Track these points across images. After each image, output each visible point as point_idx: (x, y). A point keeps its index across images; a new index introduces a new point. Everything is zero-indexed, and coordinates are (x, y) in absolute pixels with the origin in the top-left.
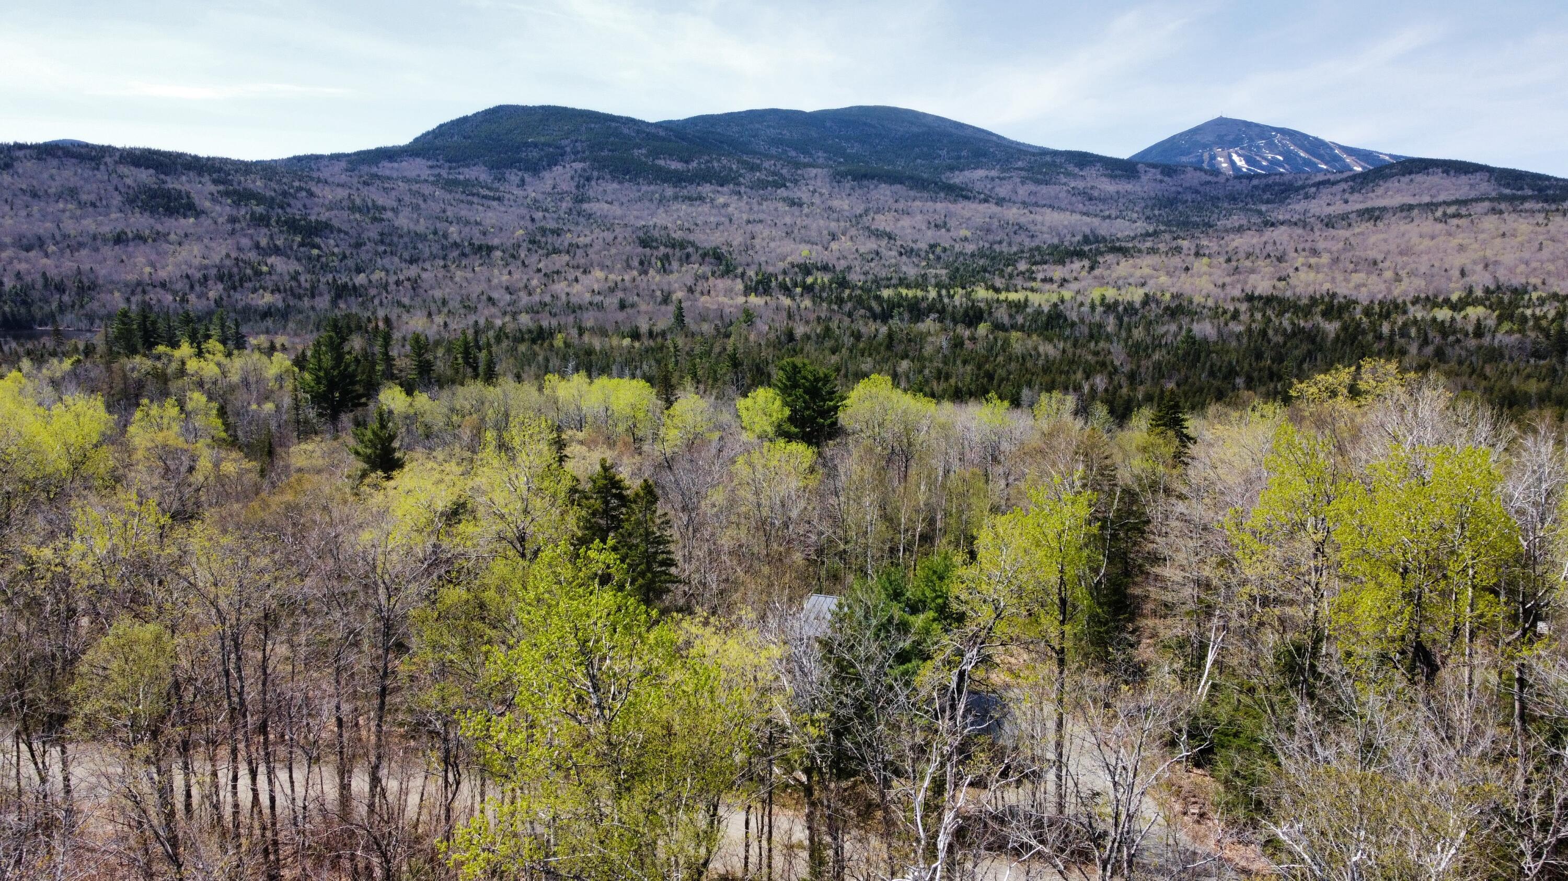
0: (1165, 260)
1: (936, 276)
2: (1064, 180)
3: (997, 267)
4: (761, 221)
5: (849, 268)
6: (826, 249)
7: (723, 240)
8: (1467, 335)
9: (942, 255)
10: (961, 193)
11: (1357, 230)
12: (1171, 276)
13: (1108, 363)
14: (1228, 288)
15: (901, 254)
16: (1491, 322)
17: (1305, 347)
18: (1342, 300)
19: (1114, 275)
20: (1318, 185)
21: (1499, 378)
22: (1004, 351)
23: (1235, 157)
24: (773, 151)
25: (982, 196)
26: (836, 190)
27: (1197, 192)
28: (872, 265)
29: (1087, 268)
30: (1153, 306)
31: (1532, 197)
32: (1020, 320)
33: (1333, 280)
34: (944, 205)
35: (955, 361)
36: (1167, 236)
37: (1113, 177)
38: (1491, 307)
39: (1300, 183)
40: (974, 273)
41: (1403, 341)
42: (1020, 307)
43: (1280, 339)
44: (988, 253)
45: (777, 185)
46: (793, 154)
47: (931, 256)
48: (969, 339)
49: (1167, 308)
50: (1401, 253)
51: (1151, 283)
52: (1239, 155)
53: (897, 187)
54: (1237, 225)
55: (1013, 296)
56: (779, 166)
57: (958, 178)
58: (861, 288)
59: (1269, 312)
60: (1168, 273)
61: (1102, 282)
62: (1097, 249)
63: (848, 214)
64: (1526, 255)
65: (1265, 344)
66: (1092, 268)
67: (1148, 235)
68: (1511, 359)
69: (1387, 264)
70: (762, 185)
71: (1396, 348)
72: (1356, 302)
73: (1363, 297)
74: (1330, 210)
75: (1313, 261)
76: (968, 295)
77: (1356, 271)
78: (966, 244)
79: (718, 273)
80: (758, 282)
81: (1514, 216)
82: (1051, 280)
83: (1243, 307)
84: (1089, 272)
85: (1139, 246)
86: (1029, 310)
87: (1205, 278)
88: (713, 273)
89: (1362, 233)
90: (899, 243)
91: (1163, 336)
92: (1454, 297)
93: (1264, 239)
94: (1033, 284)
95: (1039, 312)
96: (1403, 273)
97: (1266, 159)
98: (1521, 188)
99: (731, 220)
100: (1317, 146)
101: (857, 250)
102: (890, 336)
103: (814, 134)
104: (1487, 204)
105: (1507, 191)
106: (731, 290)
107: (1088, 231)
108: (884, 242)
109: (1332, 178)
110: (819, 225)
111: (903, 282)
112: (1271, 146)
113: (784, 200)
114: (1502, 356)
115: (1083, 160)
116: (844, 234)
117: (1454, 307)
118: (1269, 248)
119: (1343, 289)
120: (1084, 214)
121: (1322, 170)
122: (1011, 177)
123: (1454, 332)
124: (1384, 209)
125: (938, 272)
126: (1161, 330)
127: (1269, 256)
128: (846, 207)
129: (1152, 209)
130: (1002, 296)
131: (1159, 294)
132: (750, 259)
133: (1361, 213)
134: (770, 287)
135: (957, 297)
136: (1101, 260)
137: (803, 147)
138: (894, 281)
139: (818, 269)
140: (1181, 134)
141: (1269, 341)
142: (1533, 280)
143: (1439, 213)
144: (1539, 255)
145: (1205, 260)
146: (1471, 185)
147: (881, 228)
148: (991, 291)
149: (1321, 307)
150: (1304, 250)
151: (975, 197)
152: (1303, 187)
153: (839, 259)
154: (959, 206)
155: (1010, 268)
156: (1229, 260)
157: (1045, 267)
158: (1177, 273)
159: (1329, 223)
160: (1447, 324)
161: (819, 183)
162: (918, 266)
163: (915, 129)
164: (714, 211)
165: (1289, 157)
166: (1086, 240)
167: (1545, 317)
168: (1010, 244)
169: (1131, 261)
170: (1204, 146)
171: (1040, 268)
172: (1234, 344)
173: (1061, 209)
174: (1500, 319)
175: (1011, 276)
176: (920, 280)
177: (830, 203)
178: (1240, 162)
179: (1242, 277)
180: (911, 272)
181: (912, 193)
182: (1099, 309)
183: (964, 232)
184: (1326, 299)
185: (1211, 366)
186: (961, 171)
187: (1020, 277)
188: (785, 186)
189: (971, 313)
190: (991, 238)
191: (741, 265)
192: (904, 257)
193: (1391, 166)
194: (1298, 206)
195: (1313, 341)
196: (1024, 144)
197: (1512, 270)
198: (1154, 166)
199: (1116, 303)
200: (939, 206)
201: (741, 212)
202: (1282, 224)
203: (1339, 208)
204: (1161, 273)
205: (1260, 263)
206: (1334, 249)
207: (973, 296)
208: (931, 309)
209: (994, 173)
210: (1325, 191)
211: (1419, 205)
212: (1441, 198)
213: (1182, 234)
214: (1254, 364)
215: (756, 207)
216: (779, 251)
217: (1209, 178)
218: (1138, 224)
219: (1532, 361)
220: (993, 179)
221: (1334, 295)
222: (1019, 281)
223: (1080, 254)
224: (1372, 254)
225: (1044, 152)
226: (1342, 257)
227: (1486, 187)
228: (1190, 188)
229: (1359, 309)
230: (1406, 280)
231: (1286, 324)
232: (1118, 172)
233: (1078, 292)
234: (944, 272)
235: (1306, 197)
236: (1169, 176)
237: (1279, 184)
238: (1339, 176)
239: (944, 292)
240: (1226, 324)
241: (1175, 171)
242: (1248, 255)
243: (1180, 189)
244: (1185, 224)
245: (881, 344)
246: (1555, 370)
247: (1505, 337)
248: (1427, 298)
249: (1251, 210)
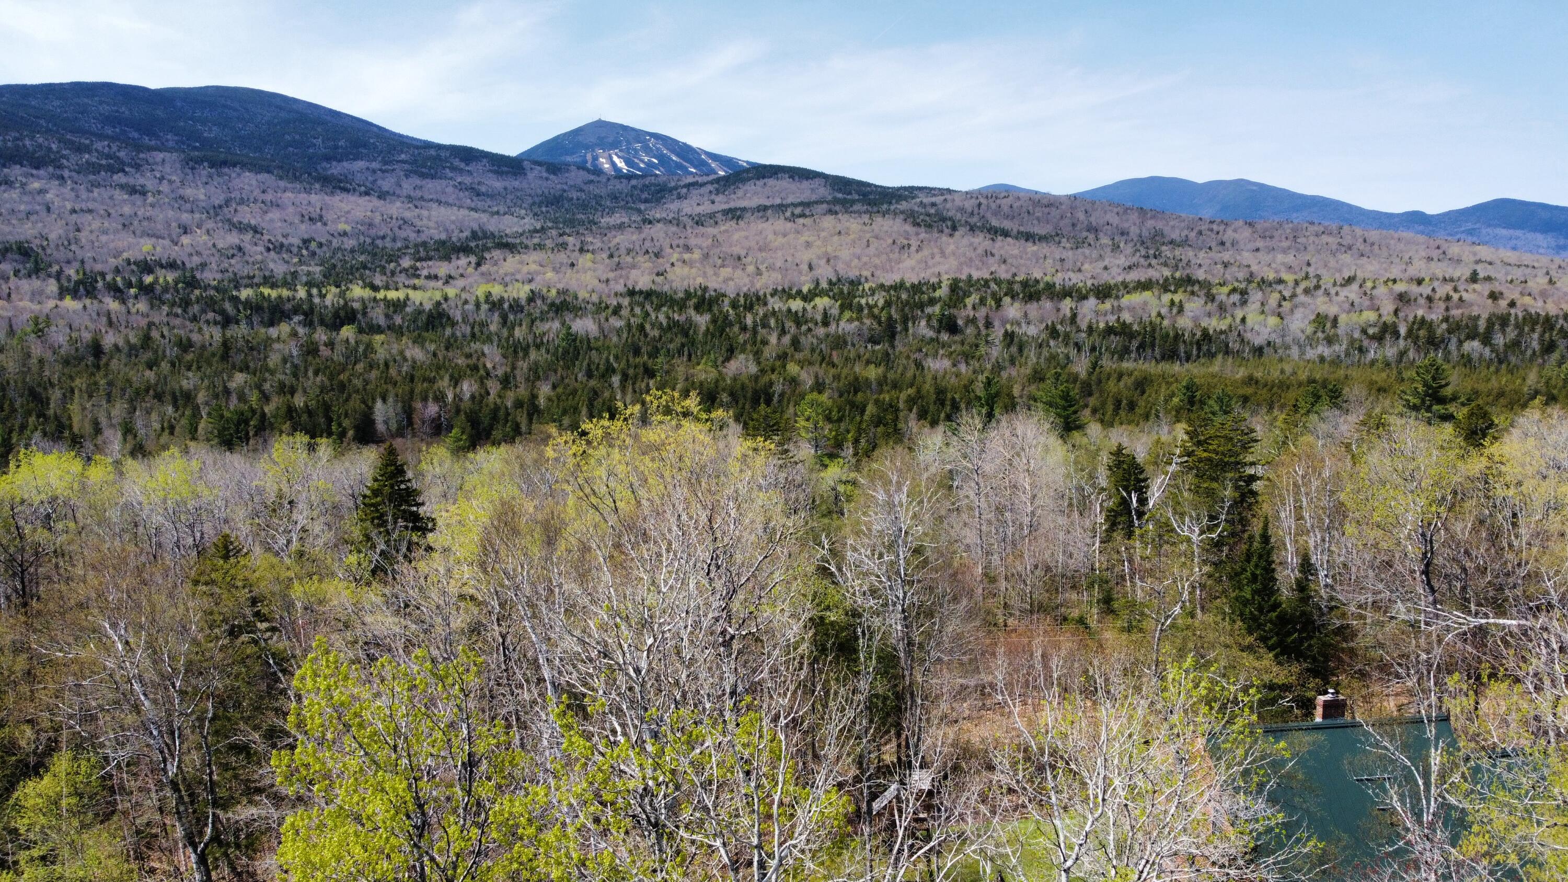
0: (552, 256)
1: (309, 274)
2: (451, 175)
3: (377, 263)
4: (90, 211)
5: (203, 265)
6: (176, 244)
7: (34, 232)
8: (816, 324)
9: (318, 251)
10: (340, 185)
11: (723, 228)
12: (557, 272)
13: (481, 366)
14: (612, 283)
15: (269, 250)
16: (835, 311)
17: (679, 340)
18: (713, 293)
19: (501, 271)
20: (689, 186)
21: (845, 365)
22: (366, 357)
23: (615, 159)
24: (109, 131)
25: (363, 189)
26: (190, 177)
27: (581, 190)
28: (233, 261)
29: (473, 265)
30: (539, 302)
31: (858, 200)
32: (398, 320)
33: (705, 275)
34: (317, 197)
35: (306, 371)
36: (554, 232)
37: (499, 174)
38: (834, 298)
39: (673, 184)
40: (352, 271)
41: (764, 331)
42: (398, 306)
43: (656, 333)
44: (370, 248)
45: (112, 170)
46: (136, 135)
47: (304, 252)
48: (326, 345)
49: (553, 304)
50: (760, 250)
51: (538, 279)
52: (619, 157)
53: (263, 176)
54: (618, 222)
55: (392, 295)
56: (114, 148)
57: (336, 169)
58: (217, 289)
59: (648, 307)
60: (554, 269)
61: (489, 278)
62: (484, 245)
63: (204, 204)
64: (858, 251)
65: (642, 338)
66: (478, 264)
67: (536, 231)
68: (853, 345)
69: (749, 259)
70: (94, 168)
71: (759, 338)
72: (724, 295)
73: (731, 291)
74: (699, 210)
75: (686, 256)
76: (342, 294)
77: (723, 266)
78: (345, 239)
79: (23, 272)
80: (78, 283)
81: (846, 216)
82: (436, 277)
83: (626, 302)
84: (476, 269)
85: (525, 241)
86: (408, 309)
87: (589, 273)
88: (16, 273)
89: (726, 231)
90: (266, 237)
91: (544, 334)
92: (805, 289)
93: (643, 236)
94: (416, 281)
95: (419, 312)
96: (763, 267)
97: (643, 161)
98: (850, 193)
99: (48, 209)
100: (686, 151)
101: (214, 245)
102: (226, 345)
103: (160, 113)
104: (825, 206)
105: (840, 196)
106: (41, 292)
107: (476, 227)
108: (248, 237)
109: (700, 180)
110: (166, 215)
111: (270, 281)
112: (647, 150)
113: (122, 187)
114: (845, 343)
115: (468, 155)
116: (199, 227)
117: (806, 298)
118: (648, 244)
119: (714, 284)
120: (472, 209)
121: (692, 173)
122: (393, 170)
123: (806, 322)
124: (744, 209)
125: (310, 269)
126: (546, 326)
127: (647, 252)
128: (202, 197)
129: (540, 206)
130: (381, 295)
131: (545, 290)
132: (71, 255)
133: (726, 212)
134: (95, 288)
135: (329, 297)
136: (487, 255)
137: (149, 127)
138: (256, 280)
139: (162, 266)
140: (565, 134)
141: (646, 335)
142: (866, 273)
143: (788, 214)
144: (867, 251)
145: (589, 256)
146: (812, 190)
147: (245, 221)
148: (368, 289)
149: (694, 300)
150: (678, 246)
151: (354, 190)
152: (676, 188)
153: (191, 255)
154: (337, 198)
155: (392, 265)
156: (611, 256)
157: (430, 263)
158: (563, 269)
159: (699, 222)
160: (800, 314)
161: (167, 169)
162: (287, 262)
163: (283, 115)
164: (25, 198)
165: (663, 160)
166: (474, 235)
167: (876, 305)
168: (394, 240)
169: (517, 257)
170: (587, 147)
171: (425, 264)
172: (615, 339)
173: (448, 204)
174: (842, 308)
175: (393, 273)
176: (289, 278)
177: (181, 192)
178: (621, 164)
179: (624, 273)
180: (279, 268)
181: (282, 184)
182: (485, 307)
183: (342, 227)
184: (699, 293)
185: (589, 365)
186: (340, 161)
187: (403, 275)
188: (124, 171)
189: (342, 314)
190: (373, 232)
191: (58, 262)
192: (272, 253)
193: (747, 171)
194: (673, 206)
195: (686, 335)
196: (407, 137)
197: (848, 264)
198: (539, 164)
199: (502, 300)
200: (314, 198)
201: (64, 199)
202: (658, 221)
203: (706, 208)
204: (548, 269)
205: (640, 259)
206: (704, 245)
207: (349, 295)
208: (296, 310)
209: (375, 165)
210: (695, 192)
211: (772, 206)
212: (789, 201)
213: (567, 231)
214: (631, 359)
215: (84, 195)
216: (112, 245)
217: (592, 177)
218: (526, 221)
219: (869, 346)
220: (374, 171)
221: (705, 289)
222: (401, 279)
223: (464, 249)
224: (737, 250)
225: (428, 145)
226: (711, 253)
227: (823, 192)
228: (575, 186)
229: (727, 301)
230: (766, 274)
231: (662, 318)
232: (505, 169)
233: (463, 289)
234: (318, 269)
235: (679, 197)
236: (555, 174)
237: (655, 185)
238: (705, 179)
239: (315, 291)
240: (607, 320)
241: (559, 169)
242: (629, 252)
243: (566, 187)
244: (571, 223)
245: (214, 355)
246: (888, 354)
247: (846, 326)
248: (784, 290)
249: (631, 208)
